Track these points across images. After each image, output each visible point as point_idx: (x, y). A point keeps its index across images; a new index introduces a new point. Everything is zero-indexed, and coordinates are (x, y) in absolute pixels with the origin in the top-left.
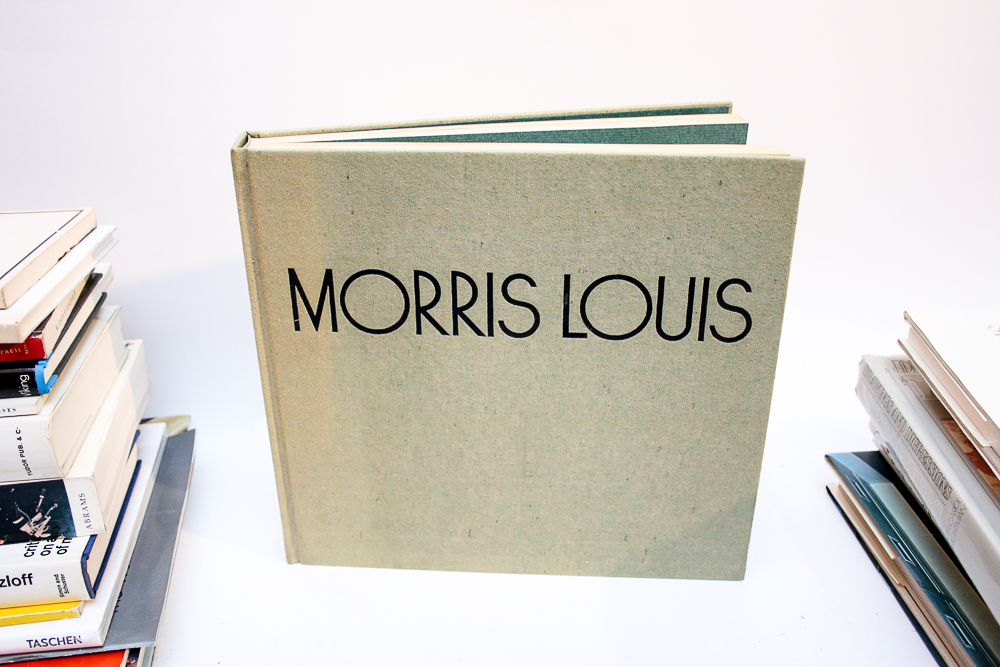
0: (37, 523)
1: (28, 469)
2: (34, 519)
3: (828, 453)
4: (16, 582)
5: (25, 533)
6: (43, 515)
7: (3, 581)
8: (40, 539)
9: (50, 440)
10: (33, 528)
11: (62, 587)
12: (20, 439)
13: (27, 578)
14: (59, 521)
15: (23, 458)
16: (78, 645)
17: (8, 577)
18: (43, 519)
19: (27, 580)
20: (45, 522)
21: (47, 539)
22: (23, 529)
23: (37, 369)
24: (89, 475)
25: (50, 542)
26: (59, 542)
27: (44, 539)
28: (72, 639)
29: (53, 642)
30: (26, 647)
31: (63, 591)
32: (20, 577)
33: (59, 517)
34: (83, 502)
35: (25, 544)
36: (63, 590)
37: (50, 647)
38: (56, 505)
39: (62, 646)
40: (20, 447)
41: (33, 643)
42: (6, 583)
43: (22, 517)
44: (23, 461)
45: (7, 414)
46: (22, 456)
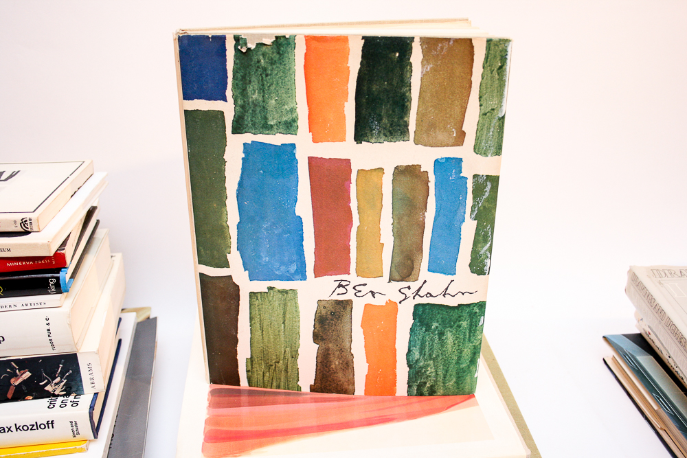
0: (56, 384)
1: (53, 345)
2: (54, 382)
3: (605, 335)
4: (42, 426)
5: (48, 391)
6: (61, 378)
7: (33, 425)
8: (58, 396)
9: (70, 325)
10: (54, 387)
11: (75, 430)
12: (48, 324)
13: (50, 424)
14: (73, 383)
15: (50, 338)
17: (36, 423)
18: (61, 382)
19: (50, 425)
20: (63, 384)
21: (63, 396)
22: (46, 388)
23: (61, 275)
24: (95, 350)
25: (65, 398)
26: (72, 398)
27: (61, 396)
31: (75, 433)
32: (45, 423)
33: (72, 380)
34: (90, 369)
35: (47, 399)
38: (71, 372)
40: (48, 330)
42: (35, 427)
43: (46, 381)
44: (50, 340)
45: (39, 306)
46: (49, 336)
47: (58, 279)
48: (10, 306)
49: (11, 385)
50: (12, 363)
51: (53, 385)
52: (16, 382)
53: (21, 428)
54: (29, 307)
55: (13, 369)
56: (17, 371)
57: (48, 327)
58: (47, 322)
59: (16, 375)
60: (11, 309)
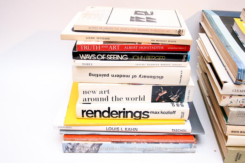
0: (175, 97)
1: (180, 82)
2: (174, 96)
4: (171, 113)
5: (171, 99)
6: (177, 95)
7: (168, 112)
8: (174, 102)
11: (182, 115)
12: (182, 73)
13: (174, 112)
15: (181, 79)
16: (185, 132)
18: (177, 96)
21: (176, 102)
26: (179, 103)
28: (184, 130)
29: (179, 131)
30: (171, 131)
33: (181, 96)
34: (189, 92)
36: (182, 117)
37: (177, 132)
39: (181, 132)
40: (181, 76)
41: (173, 130)
43: (172, 95)
45: (179, 66)
47: (187, 55)
49: (158, 96)
50: (162, 87)
51: (173, 97)
52: (160, 95)
53: (163, 113)
54: (175, 66)
55: (161, 90)
56: (162, 91)
57: (181, 74)
58: (181, 72)
59: (161, 92)
60: (168, 66)
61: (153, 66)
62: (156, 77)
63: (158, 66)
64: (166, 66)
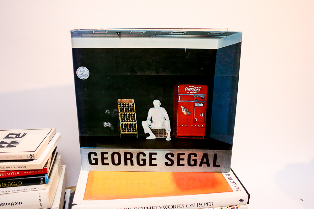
1: (41, 205)
9: (49, 197)
12: (40, 197)
23: (45, 177)
44: (40, 203)
45: (36, 189)
46: (40, 202)
48: (25, 190)
54: (32, 190)
57: (40, 198)
58: (40, 196)
60: (25, 191)
61: (9, 192)
62: (14, 204)
63: (15, 192)
64: (22, 191)
